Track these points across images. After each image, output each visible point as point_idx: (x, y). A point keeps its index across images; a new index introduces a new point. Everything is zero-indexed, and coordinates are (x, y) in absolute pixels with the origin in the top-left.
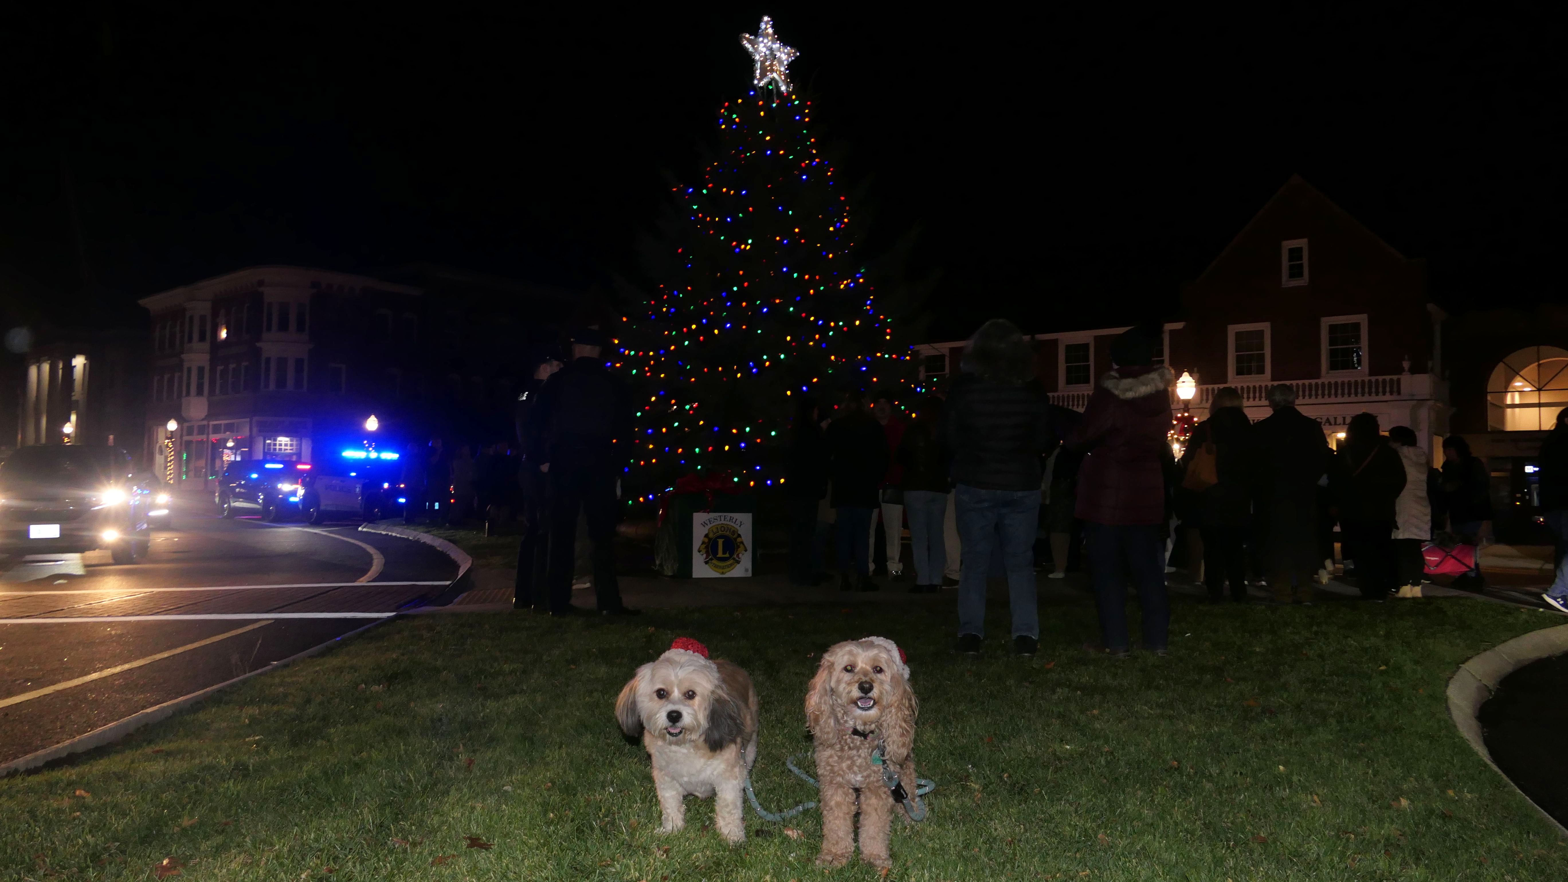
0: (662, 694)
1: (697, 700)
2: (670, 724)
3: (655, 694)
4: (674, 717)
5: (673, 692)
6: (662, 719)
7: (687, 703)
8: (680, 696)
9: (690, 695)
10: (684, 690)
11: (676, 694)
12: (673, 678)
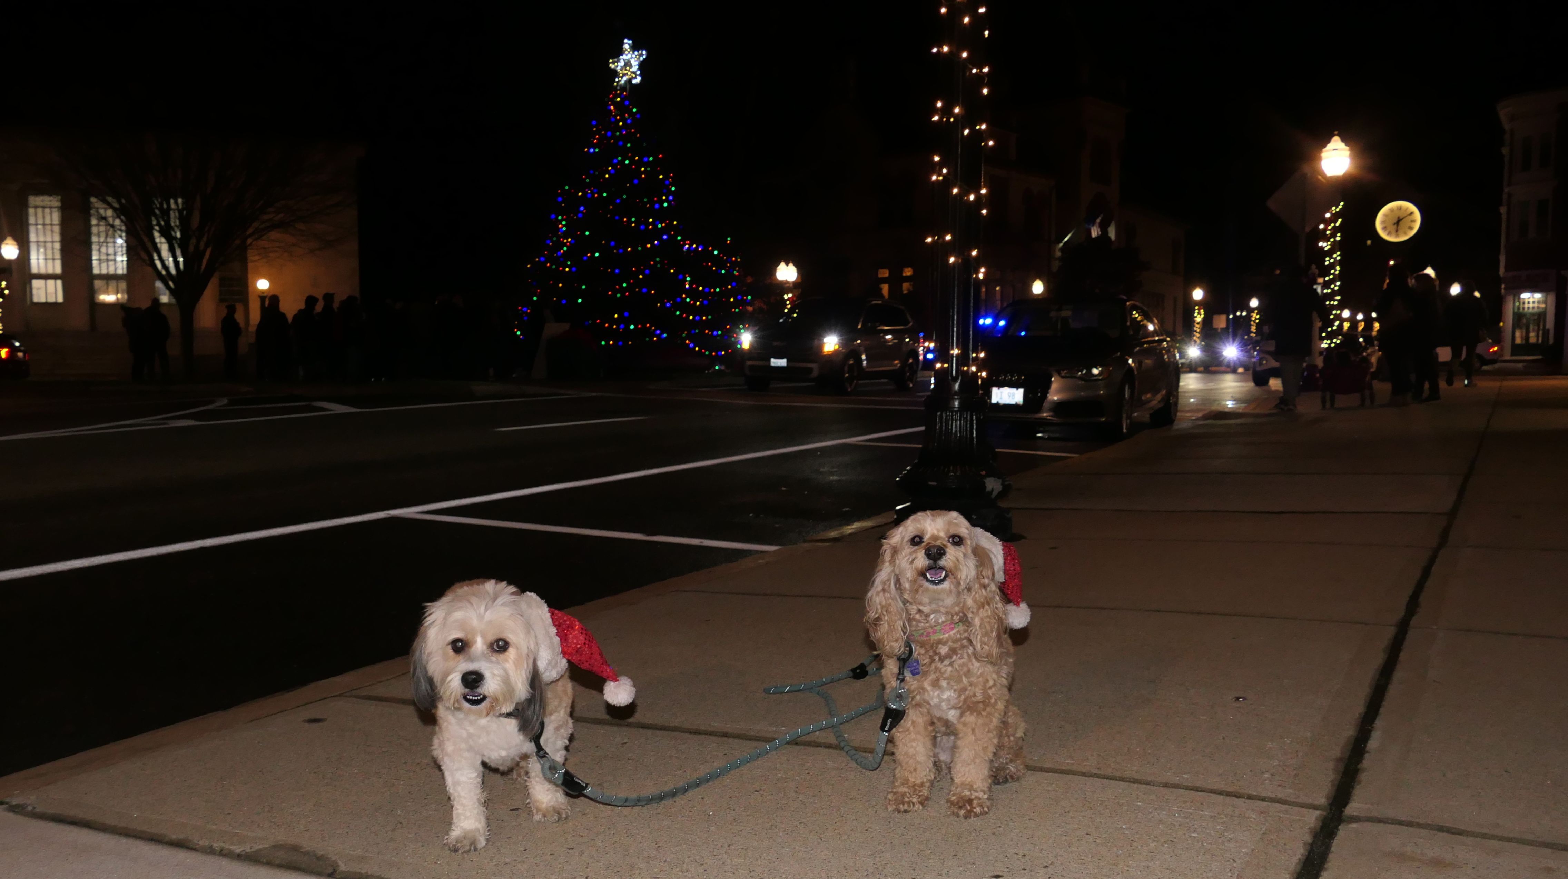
0: (460, 647)
1: (512, 652)
2: (467, 690)
3: (450, 647)
4: (472, 680)
5: (475, 642)
6: (455, 683)
7: (494, 659)
8: (485, 647)
9: (500, 646)
10: (491, 638)
11: (479, 645)
12: (475, 622)
